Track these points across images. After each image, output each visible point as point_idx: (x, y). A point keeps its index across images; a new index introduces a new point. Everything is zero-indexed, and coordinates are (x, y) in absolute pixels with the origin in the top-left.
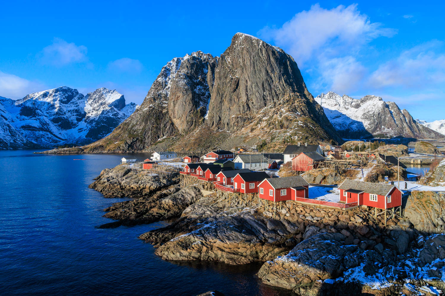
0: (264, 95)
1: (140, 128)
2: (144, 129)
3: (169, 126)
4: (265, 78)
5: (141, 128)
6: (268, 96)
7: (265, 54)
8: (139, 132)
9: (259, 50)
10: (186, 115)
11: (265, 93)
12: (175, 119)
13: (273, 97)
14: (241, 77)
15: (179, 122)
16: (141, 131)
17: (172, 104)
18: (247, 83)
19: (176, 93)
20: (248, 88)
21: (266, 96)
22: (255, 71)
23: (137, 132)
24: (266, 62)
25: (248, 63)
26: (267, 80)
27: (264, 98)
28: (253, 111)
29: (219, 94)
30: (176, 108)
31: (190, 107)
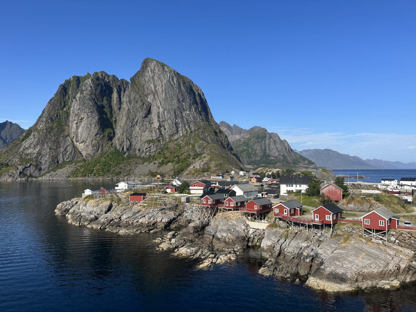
0: (176, 122)
2: (39, 153)
3: (71, 151)
4: (177, 105)
5: (36, 151)
6: (180, 123)
7: (176, 82)
8: (34, 156)
9: (171, 78)
10: (91, 139)
11: (177, 120)
12: (78, 143)
13: (185, 125)
14: (153, 103)
15: (83, 146)
17: (74, 126)
18: (159, 109)
19: (80, 115)
20: (160, 114)
21: (178, 123)
22: (167, 98)
23: (31, 156)
24: (177, 90)
25: (160, 89)
26: (178, 107)
27: (176, 125)
28: (165, 137)
29: (130, 118)
30: (80, 130)
31: (96, 130)
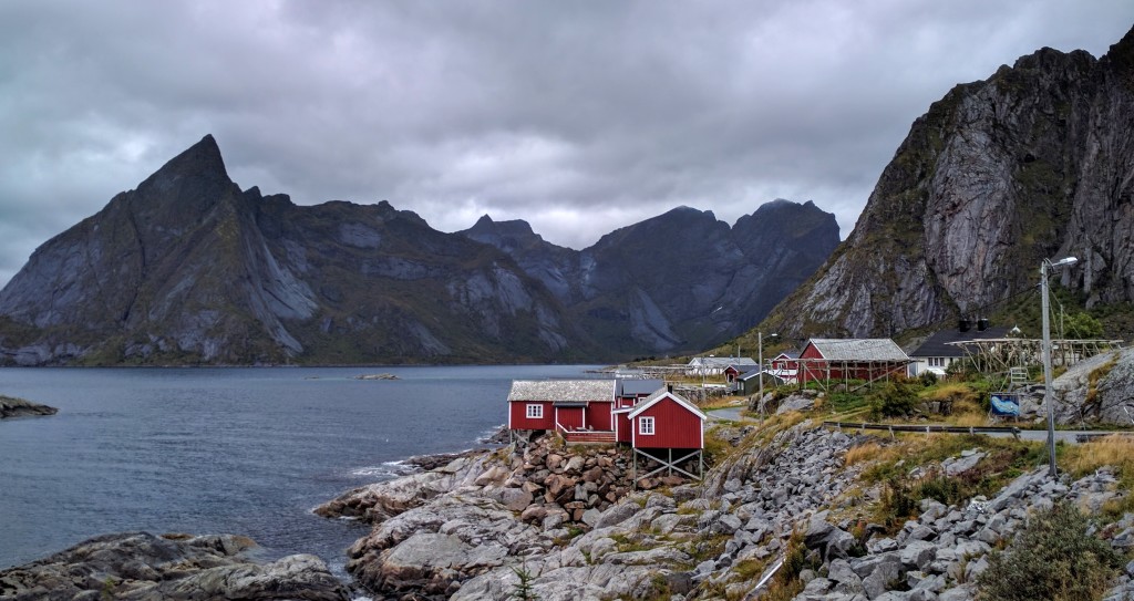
1: (837, 305)
2: (846, 309)
3: (926, 298)
12: (945, 277)
15: (959, 284)
16: (838, 313)
17: (936, 227)
19: (949, 194)
30: (949, 238)
31: (998, 233)
